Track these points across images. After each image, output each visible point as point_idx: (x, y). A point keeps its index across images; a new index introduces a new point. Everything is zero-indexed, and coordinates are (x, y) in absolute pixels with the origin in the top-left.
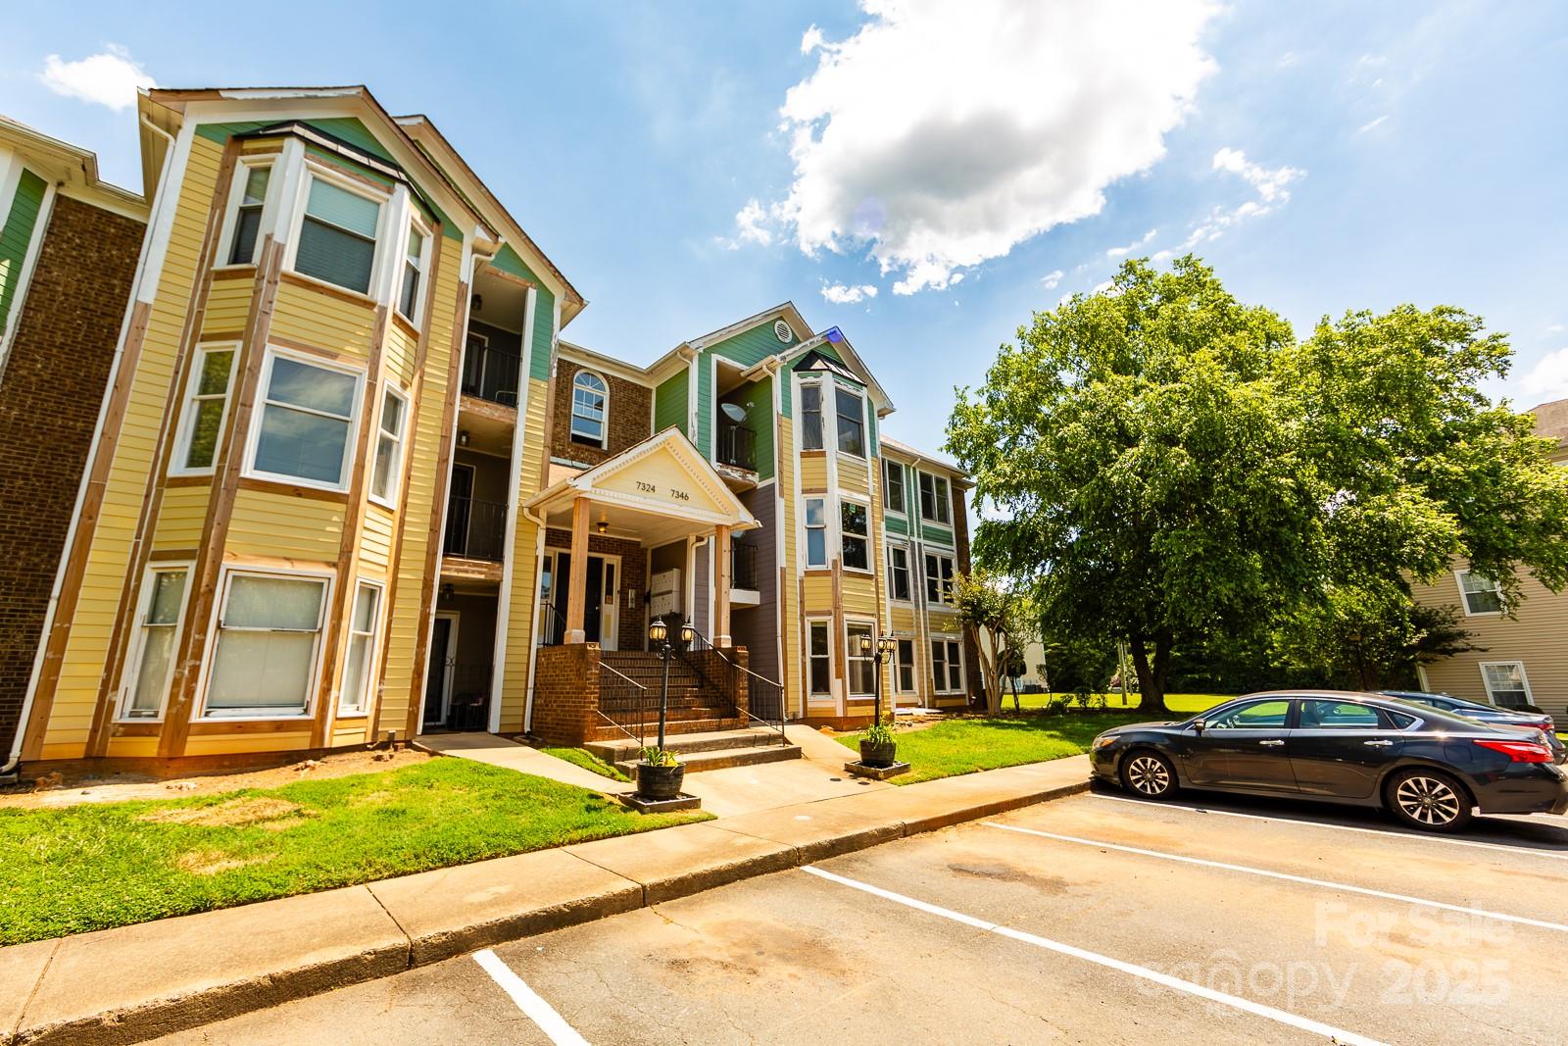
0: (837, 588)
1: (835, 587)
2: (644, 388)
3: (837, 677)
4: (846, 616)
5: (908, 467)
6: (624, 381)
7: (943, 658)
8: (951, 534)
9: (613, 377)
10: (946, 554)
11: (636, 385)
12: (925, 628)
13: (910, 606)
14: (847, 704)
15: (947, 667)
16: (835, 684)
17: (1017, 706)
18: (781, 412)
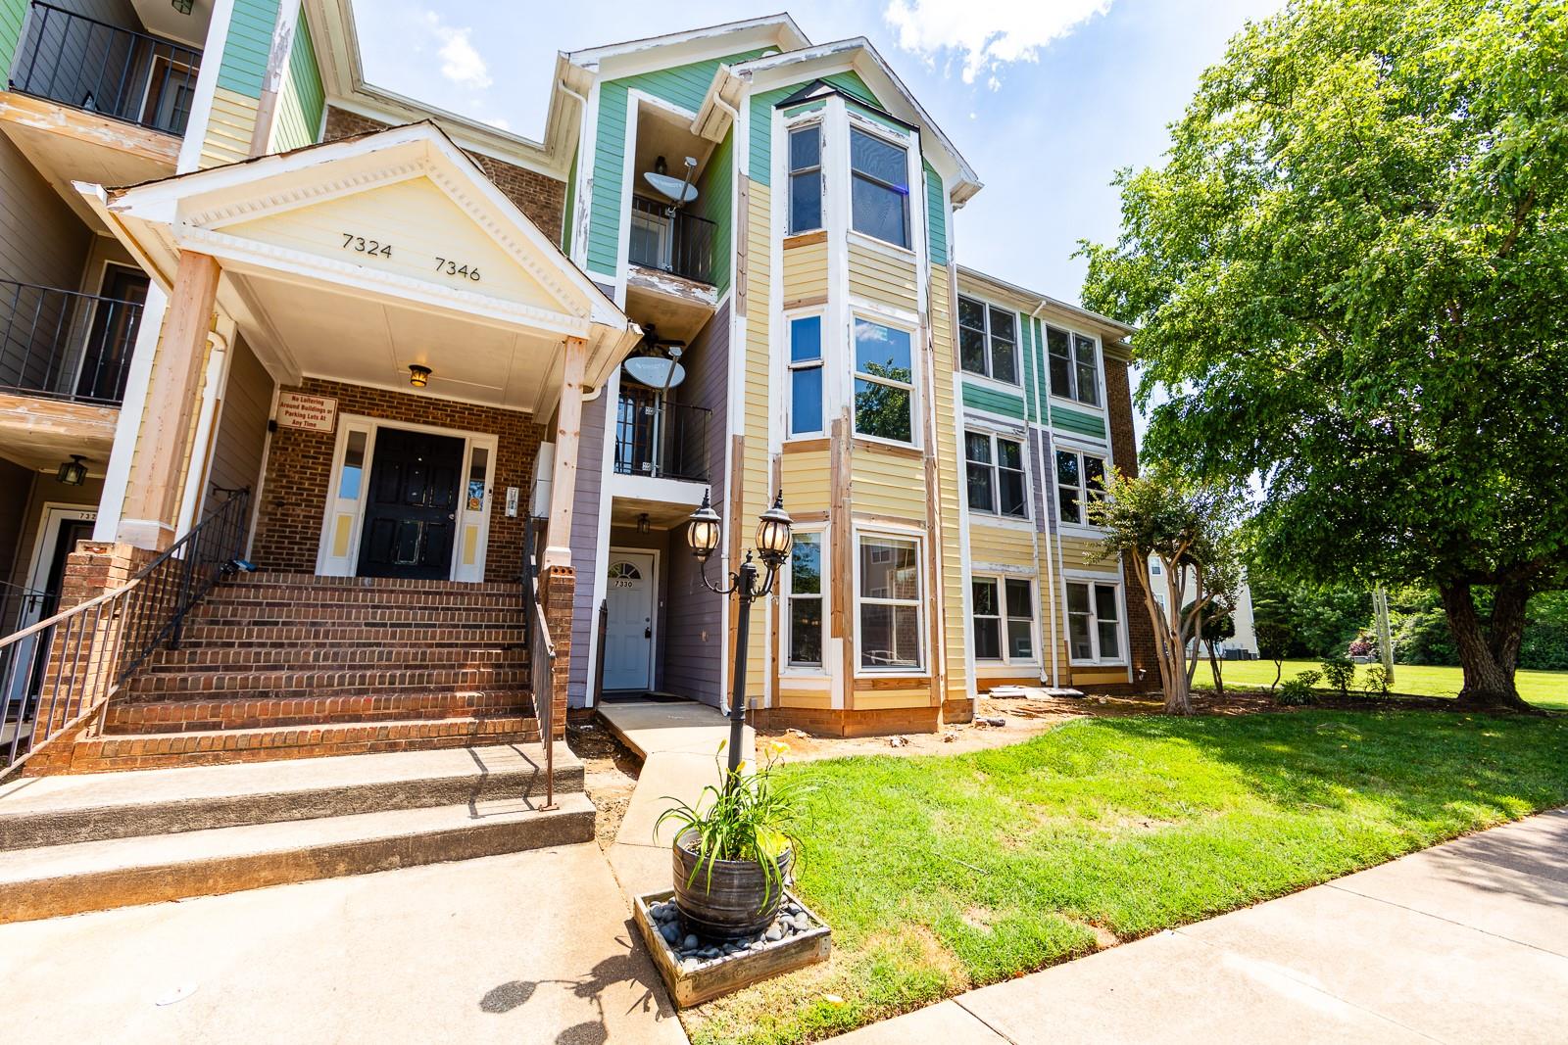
0: (839, 468)
1: (836, 469)
2: (550, 180)
3: (834, 635)
4: (857, 523)
5: (1025, 318)
6: (514, 167)
7: (1086, 608)
8: (1101, 421)
9: (492, 160)
10: (1094, 451)
11: (536, 175)
12: (1054, 562)
13: (1024, 527)
14: (852, 685)
15: (1093, 622)
16: (831, 647)
17: (1219, 684)
18: (746, 172)
